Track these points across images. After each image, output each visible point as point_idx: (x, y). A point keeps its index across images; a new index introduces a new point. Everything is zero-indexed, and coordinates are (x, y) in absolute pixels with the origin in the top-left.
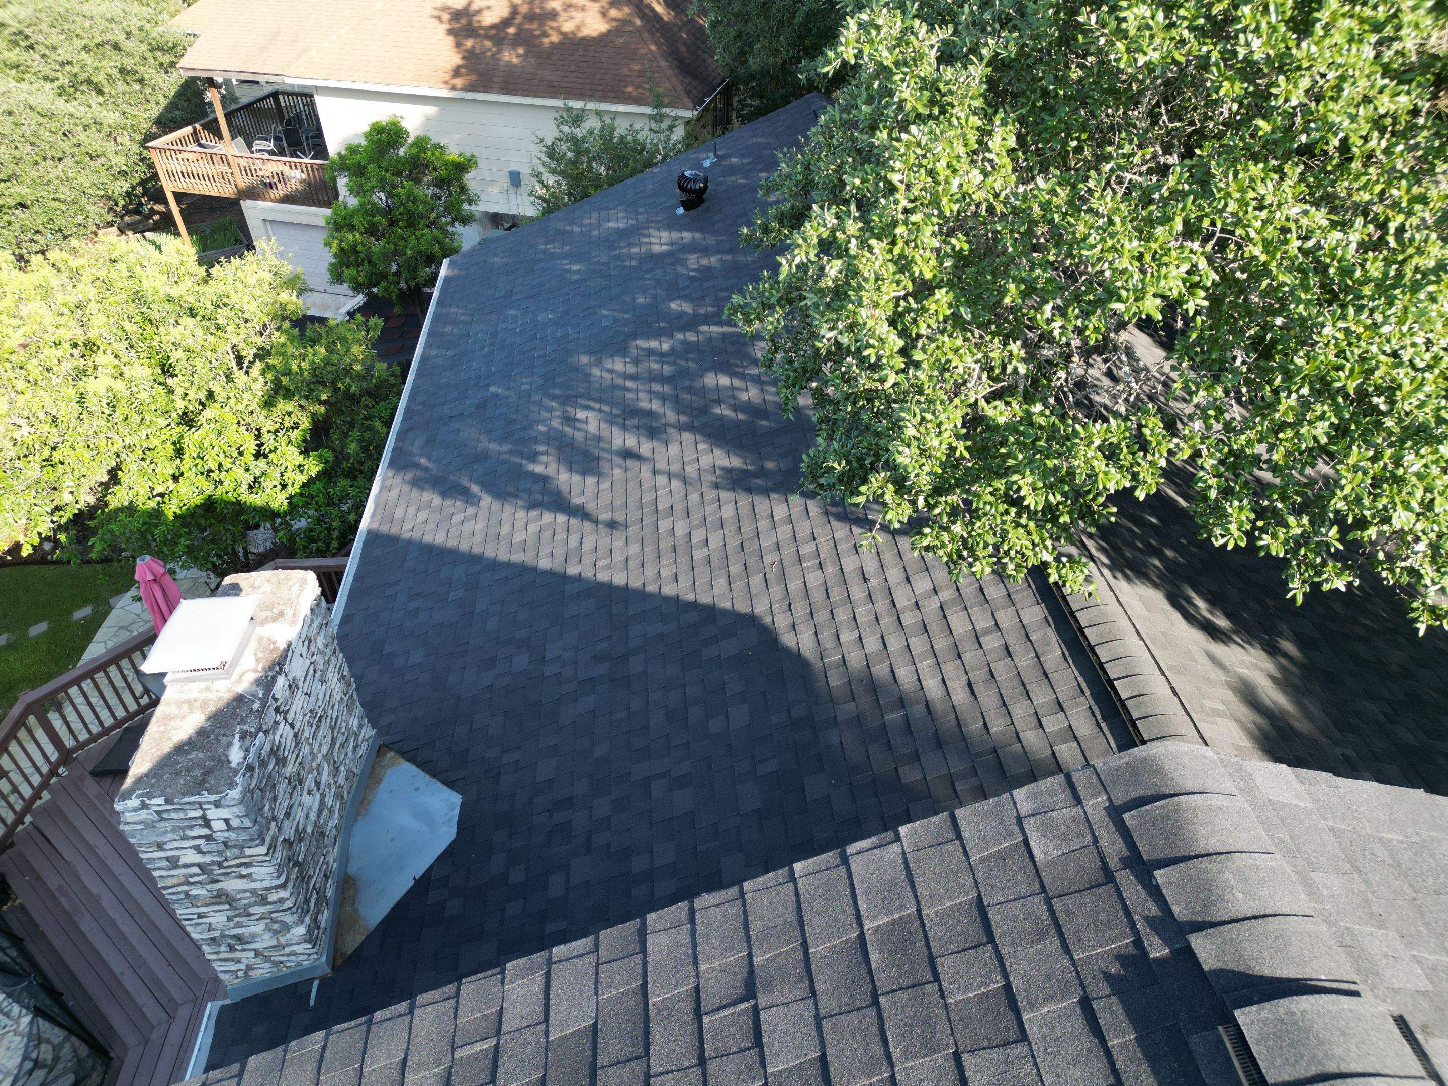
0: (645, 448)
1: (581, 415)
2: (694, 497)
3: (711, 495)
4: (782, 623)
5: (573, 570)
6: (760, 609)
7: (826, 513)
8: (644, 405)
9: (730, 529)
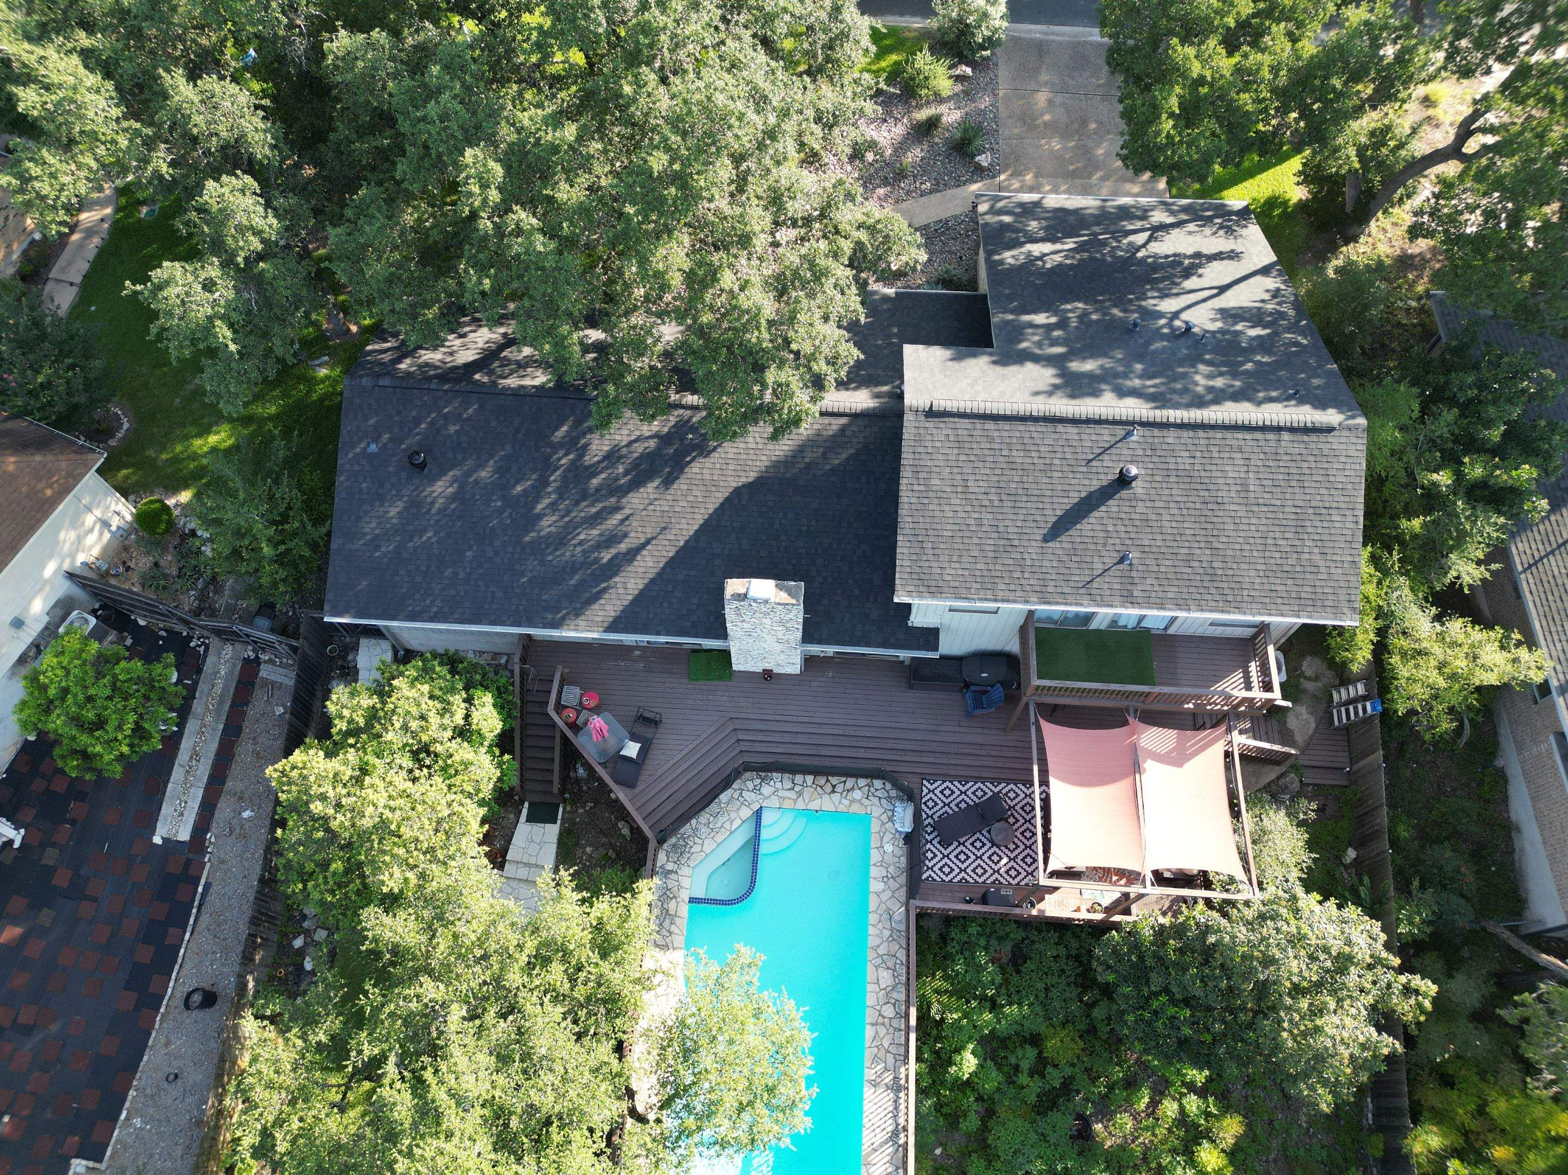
0: (627, 511)
1: (582, 537)
2: (668, 497)
4: (744, 480)
5: (682, 543)
6: (734, 485)
7: (704, 458)
8: (594, 510)
9: (693, 487)
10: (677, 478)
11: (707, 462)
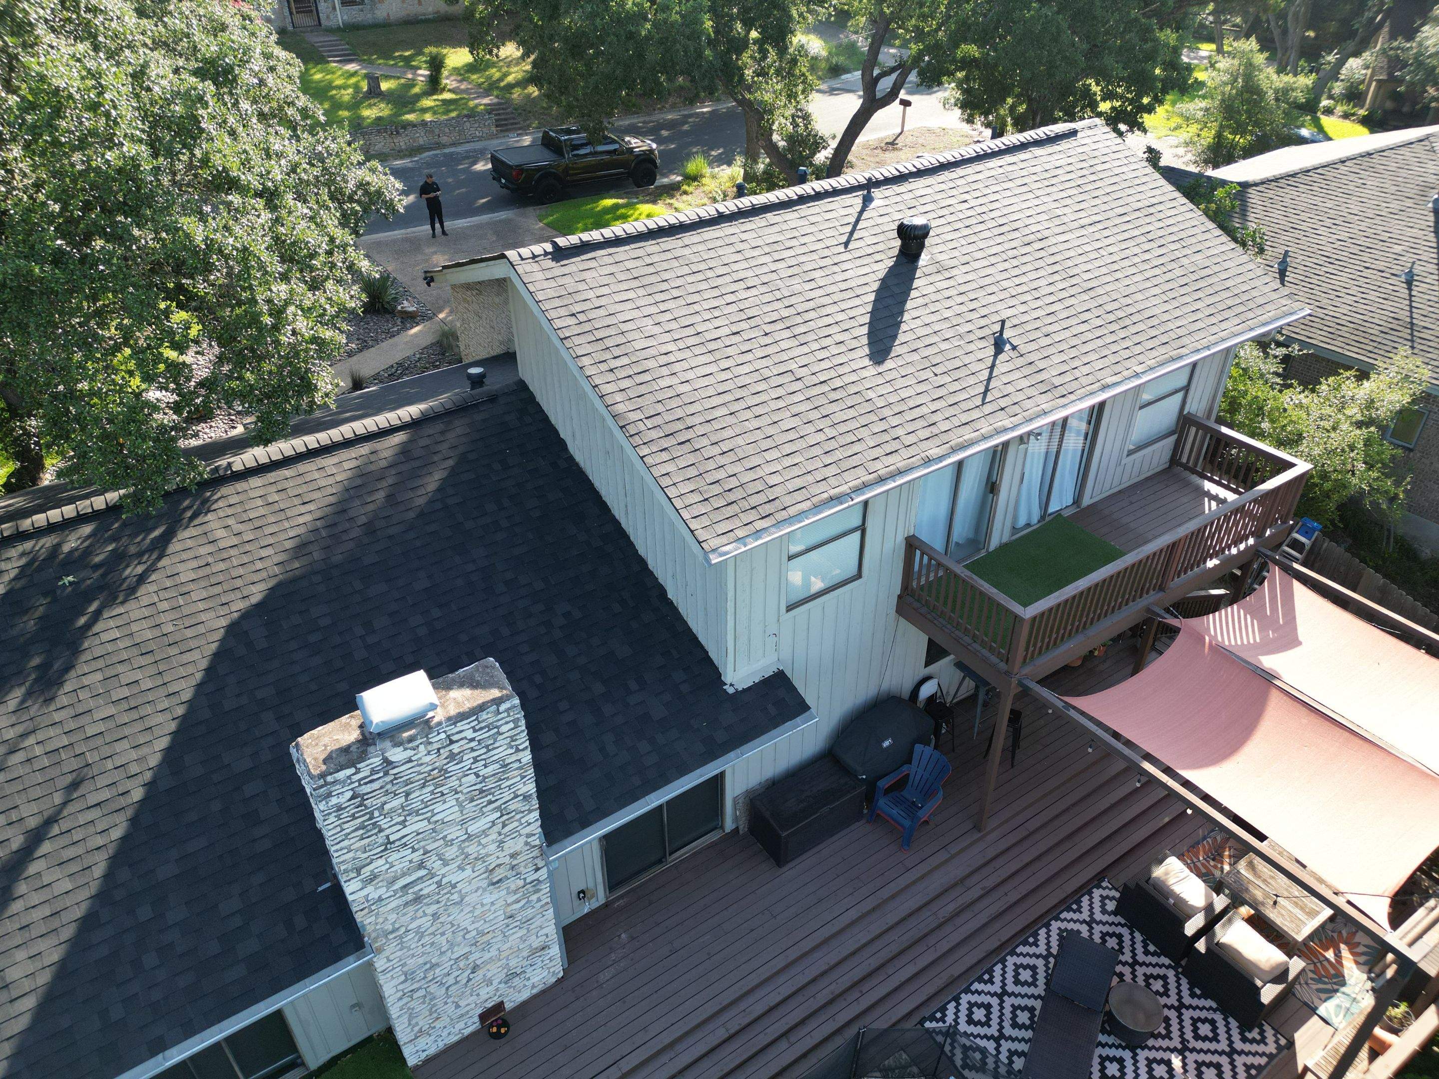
2: (57, 717)
3: (63, 700)
4: (241, 605)
5: (137, 794)
6: (224, 622)
7: (123, 603)
9: (120, 668)
10: (69, 667)
11: (134, 609)
